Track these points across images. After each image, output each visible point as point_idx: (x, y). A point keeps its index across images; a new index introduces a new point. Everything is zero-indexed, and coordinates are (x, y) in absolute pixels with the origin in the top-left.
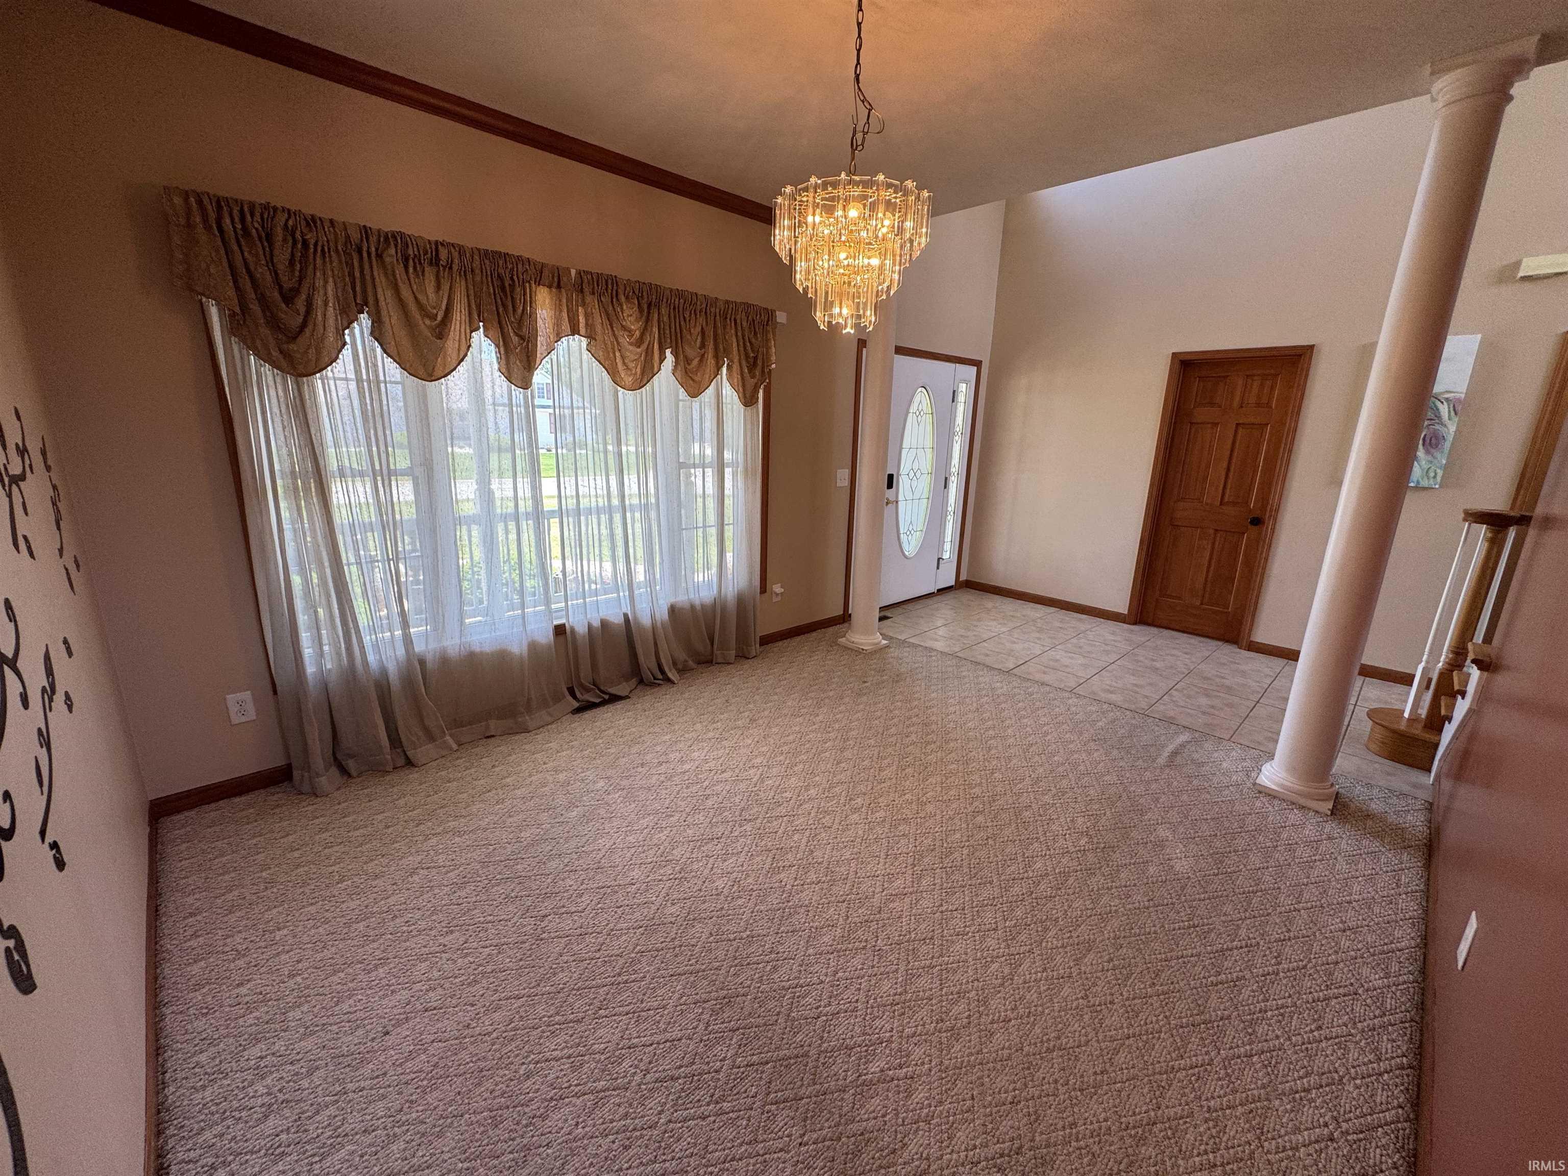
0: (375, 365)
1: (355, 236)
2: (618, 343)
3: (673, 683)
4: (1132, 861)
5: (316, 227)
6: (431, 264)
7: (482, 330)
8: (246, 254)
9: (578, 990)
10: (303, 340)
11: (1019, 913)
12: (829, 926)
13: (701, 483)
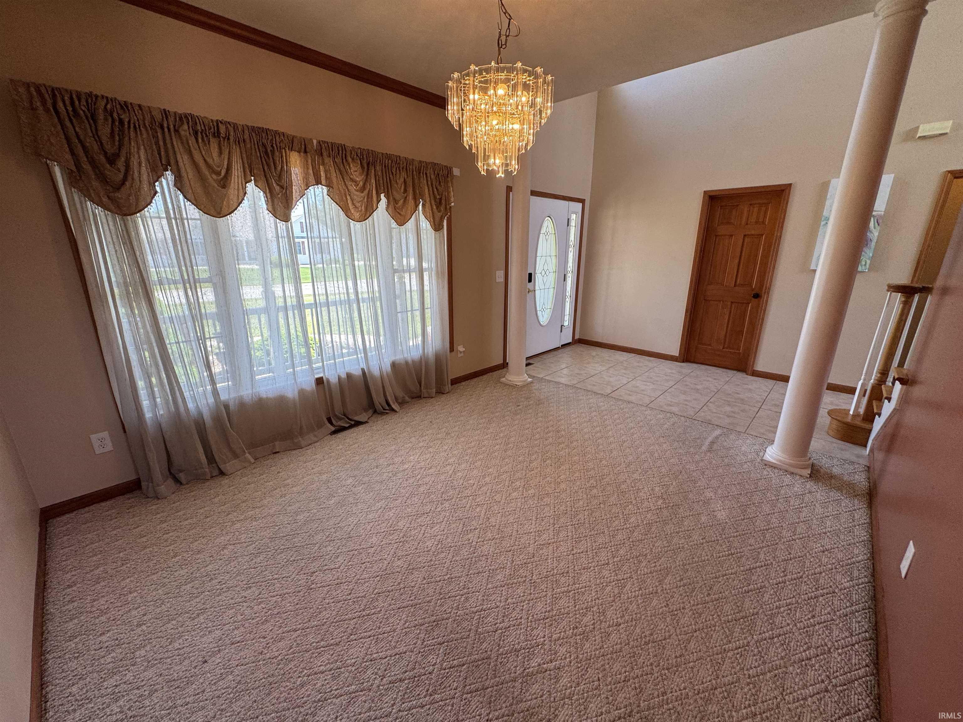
0: (179, 207)
1: (158, 117)
2: (348, 190)
3: (396, 411)
4: (691, 514)
5: (129, 110)
6: (214, 136)
7: (253, 182)
8: (77, 129)
9: (336, 622)
10: (125, 190)
11: (622, 552)
12: (501, 568)
13: (409, 281)
